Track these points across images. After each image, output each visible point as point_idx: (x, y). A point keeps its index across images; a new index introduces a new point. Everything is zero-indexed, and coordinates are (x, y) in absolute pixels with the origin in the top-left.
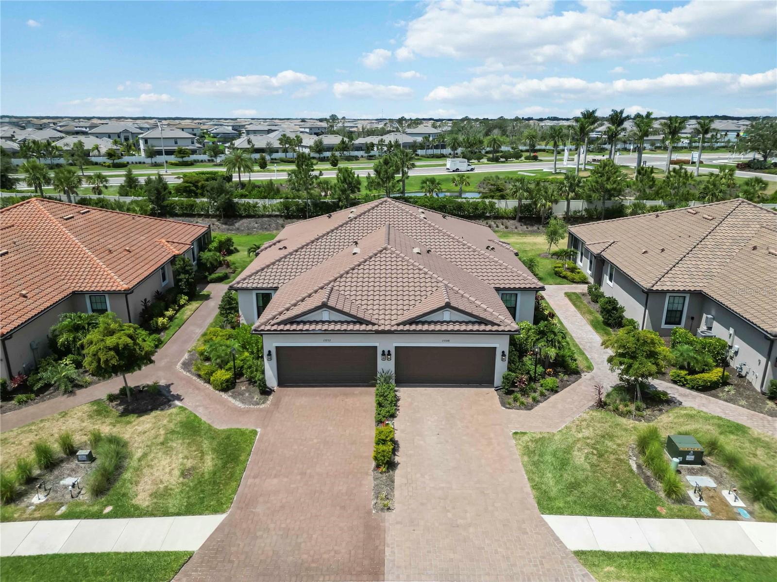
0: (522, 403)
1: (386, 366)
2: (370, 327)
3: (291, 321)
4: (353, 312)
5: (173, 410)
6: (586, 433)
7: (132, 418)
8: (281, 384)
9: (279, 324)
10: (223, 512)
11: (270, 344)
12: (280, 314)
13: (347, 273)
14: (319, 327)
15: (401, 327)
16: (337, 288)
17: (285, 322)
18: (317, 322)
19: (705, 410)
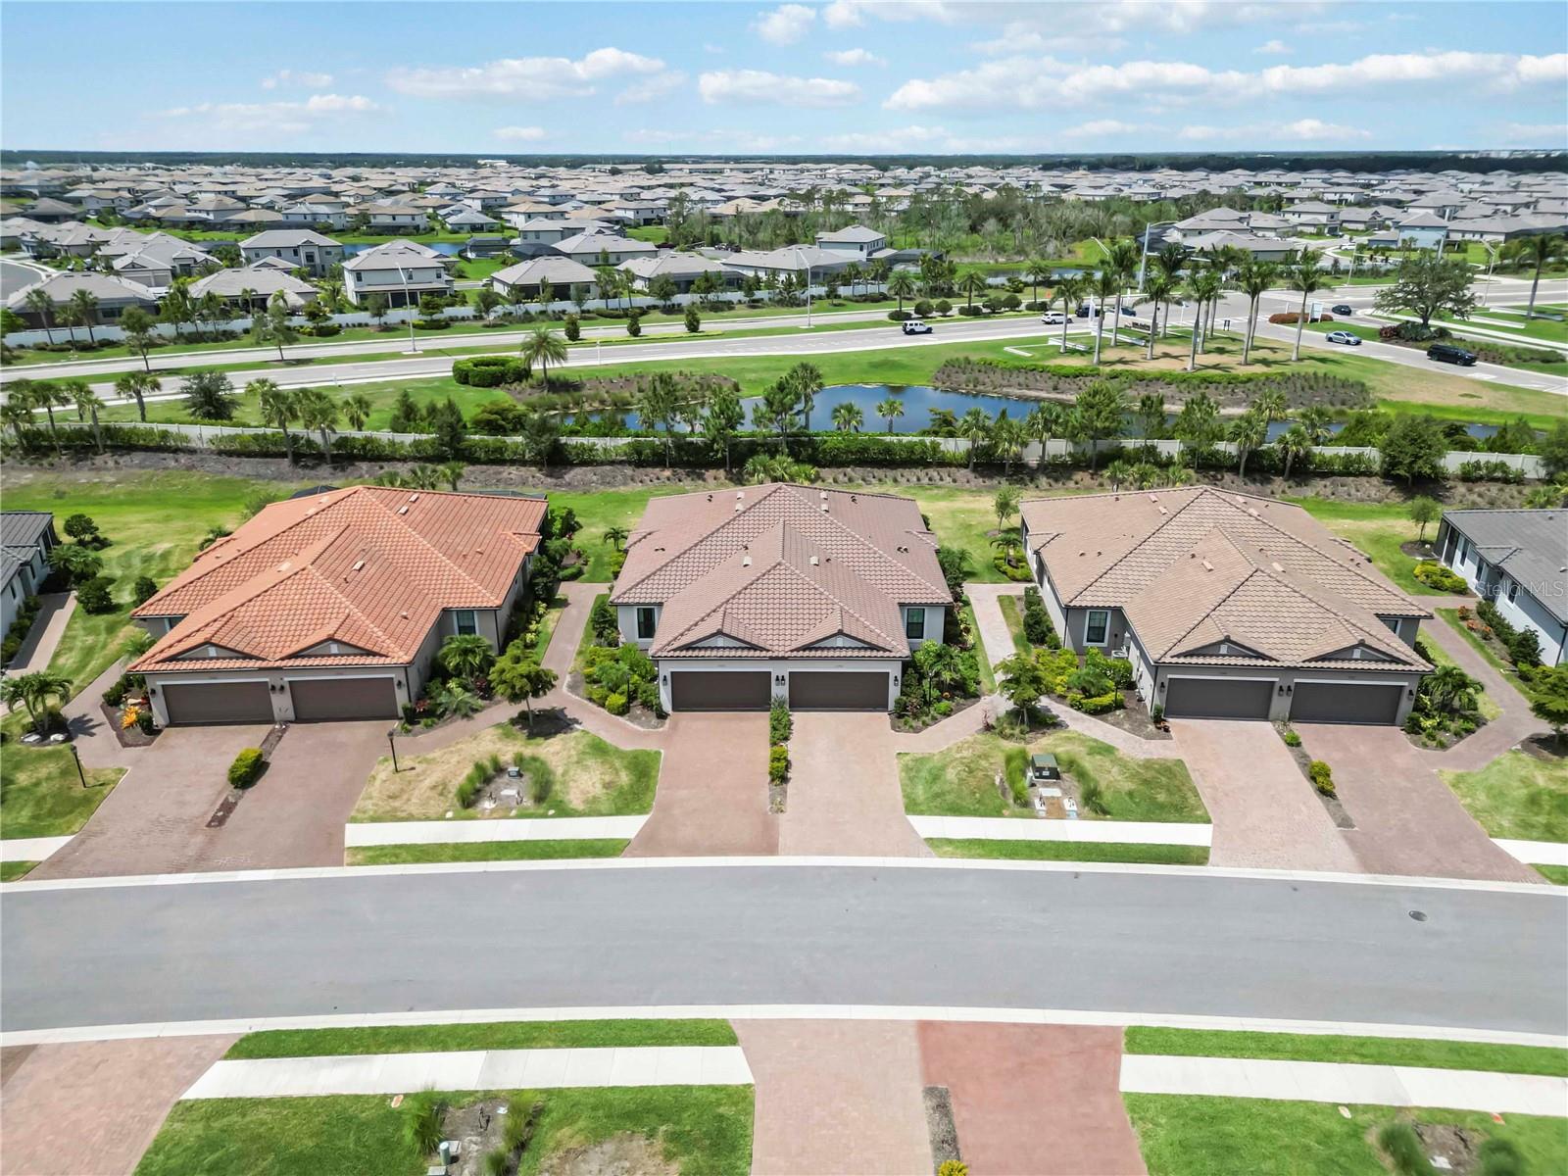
0: (911, 727)
1: (781, 691)
2: (764, 653)
3: (688, 647)
4: (748, 639)
5: (575, 734)
6: (965, 753)
7: (540, 740)
8: (675, 708)
9: (675, 650)
10: (647, 813)
11: (665, 670)
12: (675, 639)
13: (740, 593)
14: (714, 653)
15: (795, 654)
16: (729, 611)
17: (681, 649)
18: (712, 648)
19: (1087, 733)
